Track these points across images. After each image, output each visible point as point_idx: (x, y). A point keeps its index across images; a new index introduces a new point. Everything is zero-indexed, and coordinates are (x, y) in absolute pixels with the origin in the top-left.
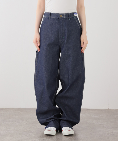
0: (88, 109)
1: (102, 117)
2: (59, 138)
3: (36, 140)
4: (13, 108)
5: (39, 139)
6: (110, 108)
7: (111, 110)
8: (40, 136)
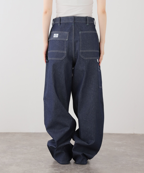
0: (110, 134)
1: (126, 143)
2: (73, 168)
3: (47, 170)
4: (21, 133)
5: (50, 169)
6: (135, 132)
7: (137, 134)
8: (52, 166)
